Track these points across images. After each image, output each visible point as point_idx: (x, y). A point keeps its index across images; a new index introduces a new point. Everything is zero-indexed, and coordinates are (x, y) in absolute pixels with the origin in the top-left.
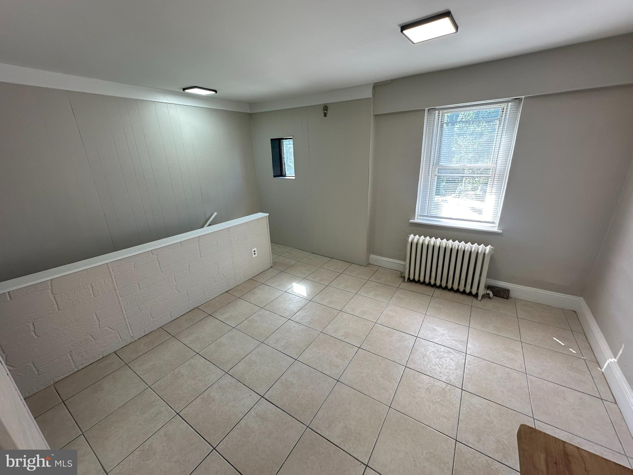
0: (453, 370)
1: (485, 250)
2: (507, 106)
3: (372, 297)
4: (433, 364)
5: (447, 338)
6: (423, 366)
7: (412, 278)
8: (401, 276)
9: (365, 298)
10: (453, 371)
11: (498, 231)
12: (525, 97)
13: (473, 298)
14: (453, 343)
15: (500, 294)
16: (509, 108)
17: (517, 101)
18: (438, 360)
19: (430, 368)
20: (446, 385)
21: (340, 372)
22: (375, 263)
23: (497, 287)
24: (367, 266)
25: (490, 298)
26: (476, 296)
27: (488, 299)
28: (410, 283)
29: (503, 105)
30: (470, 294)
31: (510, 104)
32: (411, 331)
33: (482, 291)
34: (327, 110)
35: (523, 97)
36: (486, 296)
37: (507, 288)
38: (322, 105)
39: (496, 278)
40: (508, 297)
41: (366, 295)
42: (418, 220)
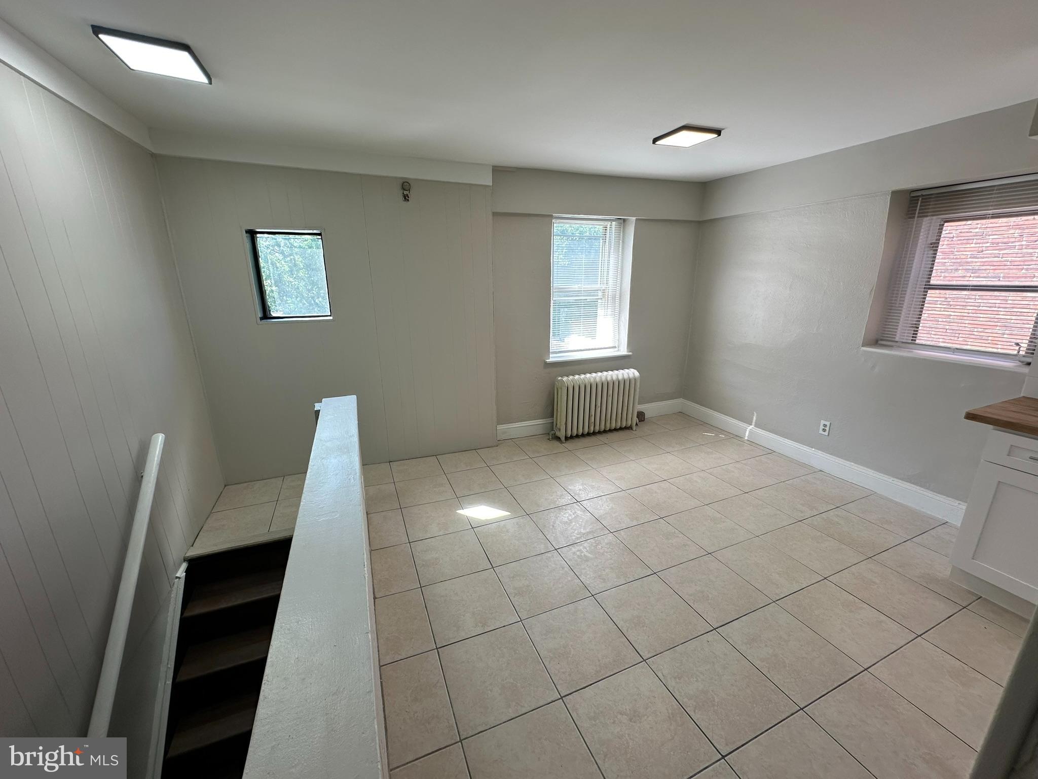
1: (635, 374)
2: (610, 225)
7: (569, 434)
8: (552, 438)
11: (629, 353)
12: (636, 219)
16: (613, 227)
22: (504, 437)
24: (498, 444)
25: (637, 424)
29: (607, 223)
31: (614, 223)
33: (635, 420)
34: (408, 190)
38: (398, 179)
40: (644, 419)
42: (552, 358)
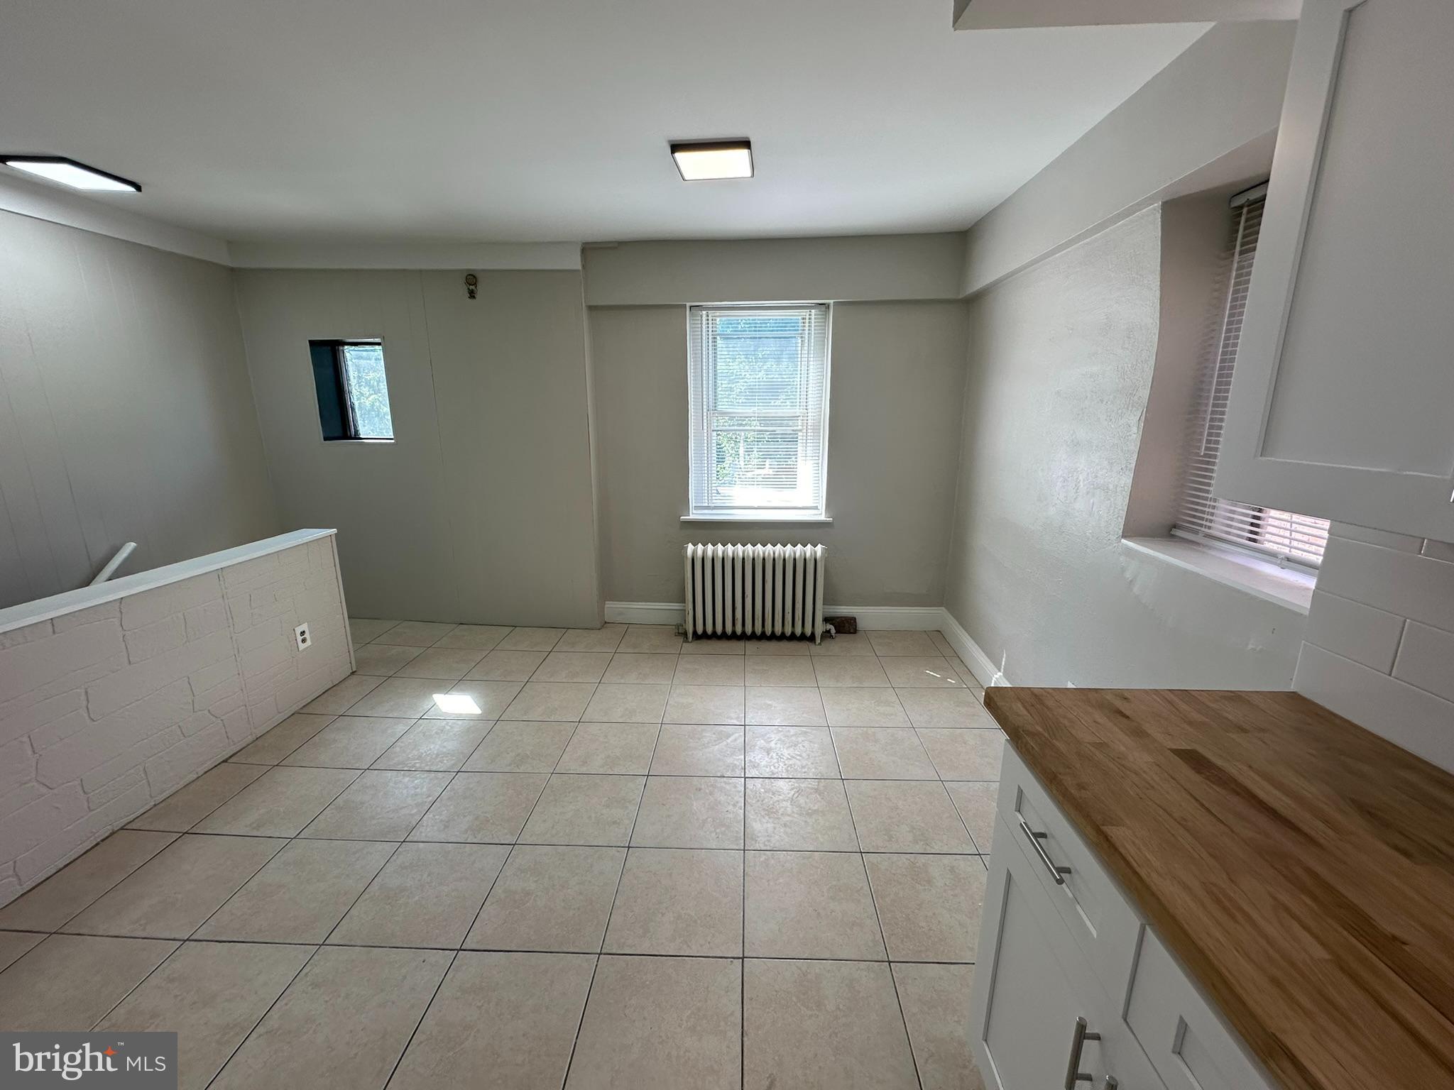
0: (820, 756)
1: (815, 553)
2: (810, 315)
3: (635, 682)
4: (788, 759)
5: (792, 713)
6: (772, 767)
7: (700, 630)
8: (679, 633)
9: (621, 685)
10: (821, 758)
11: (828, 519)
12: (834, 302)
13: (808, 643)
14: (804, 717)
15: (844, 627)
16: (813, 317)
17: (823, 308)
18: (792, 749)
19: (785, 765)
20: (818, 782)
21: (626, 831)
22: (619, 619)
23: (838, 618)
24: (603, 627)
25: (831, 637)
26: (812, 638)
27: (829, 640)
28: (699, 641)
29: (805, 313)
30: (803, 638)
31: (813, 311)
32: (732, 719)
33: (820, 628)
34: (475, 284)
35: (832, 301)
36: (826, 634)
37: (850, 615)
38: (461, 271)
39: (835, 603)
40: (855, 632)
41: (622, 681)
42: (694, 515)
